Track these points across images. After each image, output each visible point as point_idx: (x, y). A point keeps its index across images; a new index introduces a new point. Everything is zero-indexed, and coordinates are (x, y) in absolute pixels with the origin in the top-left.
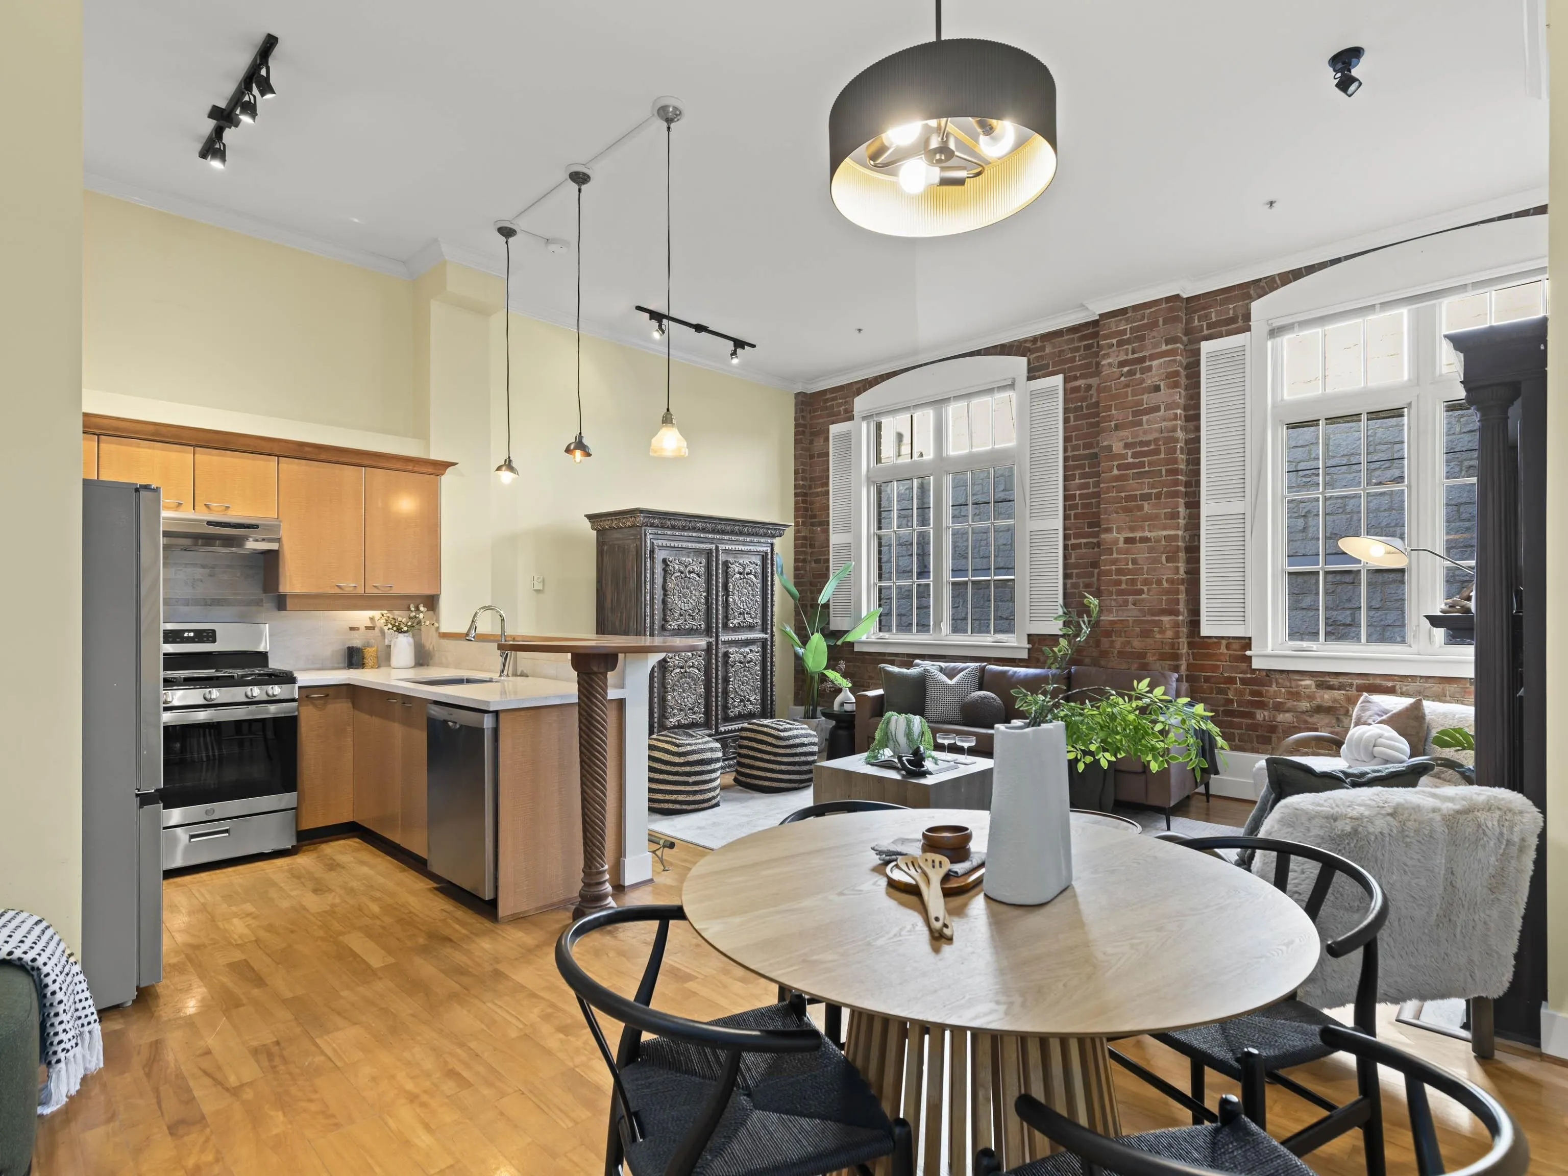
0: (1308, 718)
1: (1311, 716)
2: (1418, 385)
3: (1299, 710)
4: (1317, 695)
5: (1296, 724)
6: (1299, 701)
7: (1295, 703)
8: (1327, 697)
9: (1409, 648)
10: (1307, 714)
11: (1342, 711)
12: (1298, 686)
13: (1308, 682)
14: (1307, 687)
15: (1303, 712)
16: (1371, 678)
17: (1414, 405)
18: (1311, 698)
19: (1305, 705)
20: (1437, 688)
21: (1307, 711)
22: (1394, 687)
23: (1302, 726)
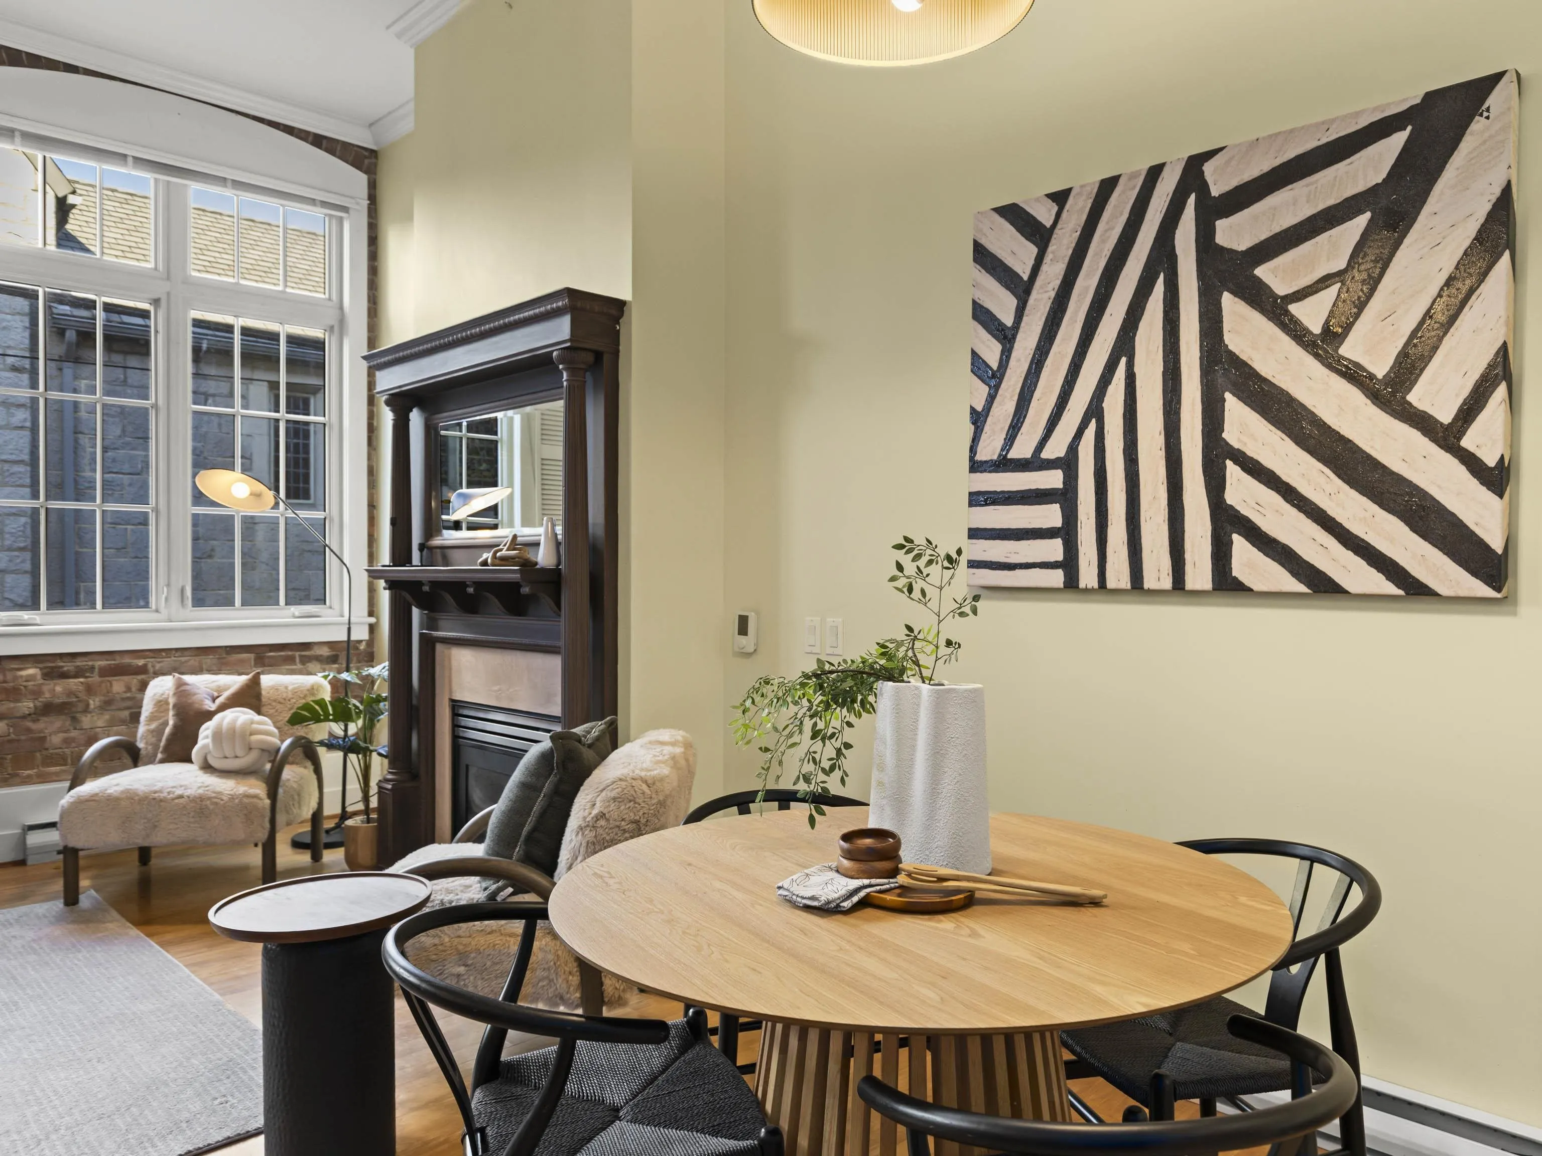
0: (30, 724)
1: (35, 721)
2: (168, 278)
3: (18, 715)
4: (45, 688)
5: (13, 736)
6: (18, 701)
7: (12, 705)
8: (58, 689)
9: (155, 616)
10: (29, 719)
11: (81, 707)
12: (16, 678)
13: (31, 671)
14: (29, 678)
15: (24, 717)
16: (117, 657)
17: (163, 303)
18: (36, 693)
19: (27, 706)
20: (193, 662)
21: (30, 715)
22: (145, 665)
23: (23, 738)
